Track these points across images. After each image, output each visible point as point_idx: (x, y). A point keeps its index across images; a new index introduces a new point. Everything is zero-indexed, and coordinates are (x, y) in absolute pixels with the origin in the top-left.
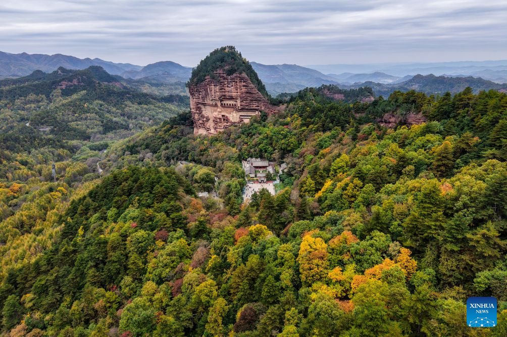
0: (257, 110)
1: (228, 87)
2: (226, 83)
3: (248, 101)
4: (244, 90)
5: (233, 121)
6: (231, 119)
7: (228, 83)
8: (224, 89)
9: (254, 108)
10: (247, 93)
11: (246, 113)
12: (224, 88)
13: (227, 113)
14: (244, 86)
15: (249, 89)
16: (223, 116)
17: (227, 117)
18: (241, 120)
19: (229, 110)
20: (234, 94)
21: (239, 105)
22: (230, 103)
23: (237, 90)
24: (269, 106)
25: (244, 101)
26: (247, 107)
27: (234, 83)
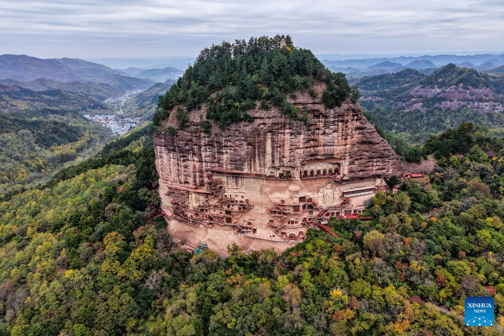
0: (379, 176)
1: (324, 133)
2: (321, 125)
3: (363, 161)
4: (357, 136)
5: (324, 207)
6: (320, 203)
7: (326, 125)
8: (314, 140)
9: (374, 172)
10: (363, 143)
11: (355, 185)
12: (316, 137)
13: (310, 191)
14: (357, 128)
15: (368, 135)
16: (302, 199)
17: (310, 200)
18: (346, 202)
19: (316, 184)
20: (338, 149)
21: (346, 172)
22: (319, 168)
23: (346, 139)
24: (403, 165)
25: (356, 162)
26: (361, 173)
27: (340, 124)
